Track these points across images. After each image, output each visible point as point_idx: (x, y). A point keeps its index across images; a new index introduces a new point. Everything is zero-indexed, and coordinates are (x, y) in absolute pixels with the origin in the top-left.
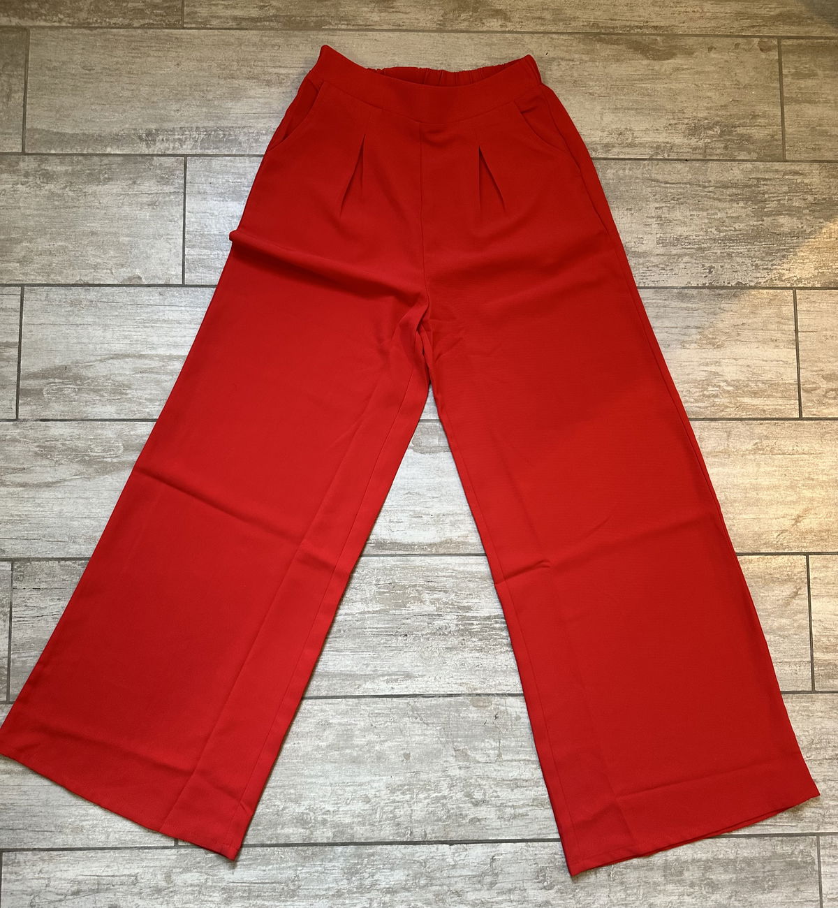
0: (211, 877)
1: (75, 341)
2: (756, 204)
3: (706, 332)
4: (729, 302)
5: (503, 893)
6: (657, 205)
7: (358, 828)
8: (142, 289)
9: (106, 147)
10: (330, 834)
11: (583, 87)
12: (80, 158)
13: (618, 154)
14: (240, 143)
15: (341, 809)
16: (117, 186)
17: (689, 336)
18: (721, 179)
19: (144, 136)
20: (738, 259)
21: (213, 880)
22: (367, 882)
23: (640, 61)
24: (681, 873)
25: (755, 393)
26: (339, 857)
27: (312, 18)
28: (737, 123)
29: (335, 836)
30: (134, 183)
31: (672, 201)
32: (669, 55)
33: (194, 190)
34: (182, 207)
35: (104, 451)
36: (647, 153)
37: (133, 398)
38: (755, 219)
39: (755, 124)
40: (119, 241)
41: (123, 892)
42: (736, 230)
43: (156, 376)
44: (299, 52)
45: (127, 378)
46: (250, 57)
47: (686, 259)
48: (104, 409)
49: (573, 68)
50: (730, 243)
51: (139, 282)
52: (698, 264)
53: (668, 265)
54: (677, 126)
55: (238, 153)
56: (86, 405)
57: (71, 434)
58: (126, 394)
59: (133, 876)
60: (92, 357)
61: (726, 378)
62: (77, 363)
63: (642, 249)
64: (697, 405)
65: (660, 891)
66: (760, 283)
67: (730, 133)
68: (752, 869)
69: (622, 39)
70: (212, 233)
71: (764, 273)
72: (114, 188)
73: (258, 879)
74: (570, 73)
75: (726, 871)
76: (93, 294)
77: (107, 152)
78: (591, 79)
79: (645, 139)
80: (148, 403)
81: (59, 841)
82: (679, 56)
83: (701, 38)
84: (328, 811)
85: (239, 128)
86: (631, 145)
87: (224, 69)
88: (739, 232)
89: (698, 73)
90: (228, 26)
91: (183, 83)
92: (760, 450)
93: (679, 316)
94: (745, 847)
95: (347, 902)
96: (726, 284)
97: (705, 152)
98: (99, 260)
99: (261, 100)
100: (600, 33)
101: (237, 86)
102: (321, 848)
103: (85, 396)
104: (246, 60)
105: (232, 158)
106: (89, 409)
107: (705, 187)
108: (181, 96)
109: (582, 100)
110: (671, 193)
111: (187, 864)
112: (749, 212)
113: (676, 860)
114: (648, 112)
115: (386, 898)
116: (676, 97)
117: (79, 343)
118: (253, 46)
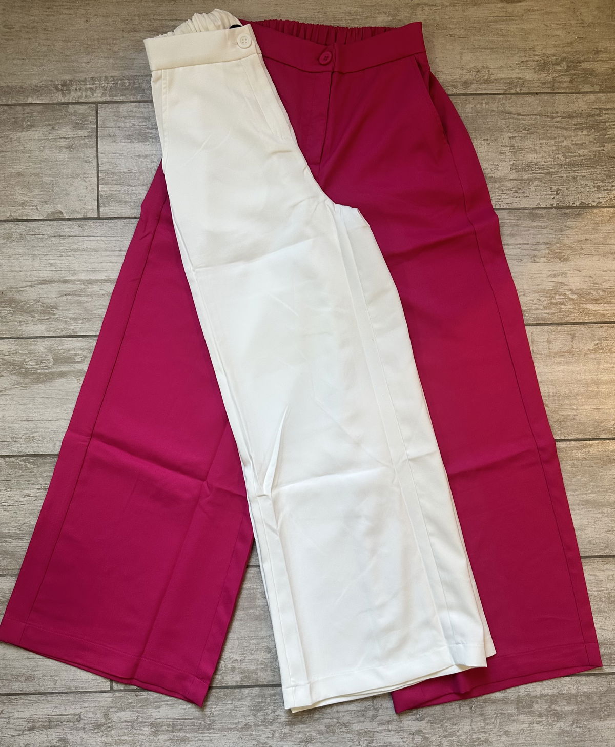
0: (141, 715)
1: (9, 269)
2: (598, 132)
3: (554, 247)
4: (574, 220)
5: (383, 724)
6: (511, 135)
7: (262, 673)
8: (64, 222)
9: (27, 97)
10: (238, 679)
11: (444, 29)
12: (6, 108)
13: (476, 90)
14: (144, 90)
15: (247, 658)
16: (38, 132)
17: (539, 251)
18: (567, 109)
19: (60, 86)
20: (582, 182)
21: (143, 717)
22: (270, 717)
24: (531, 706)
25: (596, 300)
26: (246, 697)
28: (582, 59)
29: (242, 680)
30: (53, 128)
31: (524, 132)
33: (105, 134)
34: (95, 149)
35: (37, 363)
36: (501, 88)
37: (60, 317)
38: (597, 145)
39: (598, 59)
40: (42, 181)
41: (69, 728)
42: (580, 156)
43: (78, 298)
45: (53, 300)
47: (536, 183)
48: (36, 328)
49: (435, 12)
50: (575, 168)
51: (61, 216)
52: (546, 187)
53: (520, 189)
54: (528, 63)
55: (142, 100)
56: (21, 325)
57: (9, 350)
58: (54, 314)
59: (77, 715)
60: (23, 283)
61: (571, 288)
62: (11, 288)
63: (498, 174)
64: (546, 311)
65: (514, 720)
66: (601, 202)
67: (575, 68)
68: (590, 702)
70: (122, 171)
71: (605, 194)
72: (36, 134)
73: (180, 716)
74: (433, 17)
75: (569, 704)
76: (22, 228)
77: (28, 102)
78: (451, 22)
79: (499, 76)
80: (72, 322)
81: (16, 687)
84: (236, 660)
85: (142, 76)
86: (487, 82)
87: (127, 24)
88: (583, 158)
89: (548, 13)
91: (92, 38)
92: (600, 349)
93: (530, 234)
94: (585, 684)
95: (254, 733)
96: (571, 204)
98: (26, 198)
101: (139, 38)
102: (231, 690)
103: (19, 317)
104: (147, 14)
105: (137, 104)
106: (23, 328)
107: (553, 118)
108: (90, 50)
109: (444, 42)
110: (522, 124)
111: (121, 704)
112: (592, 139)
113: (527, 695)
114: (501, 51)
115: (286, 730)
117: (12, 271)
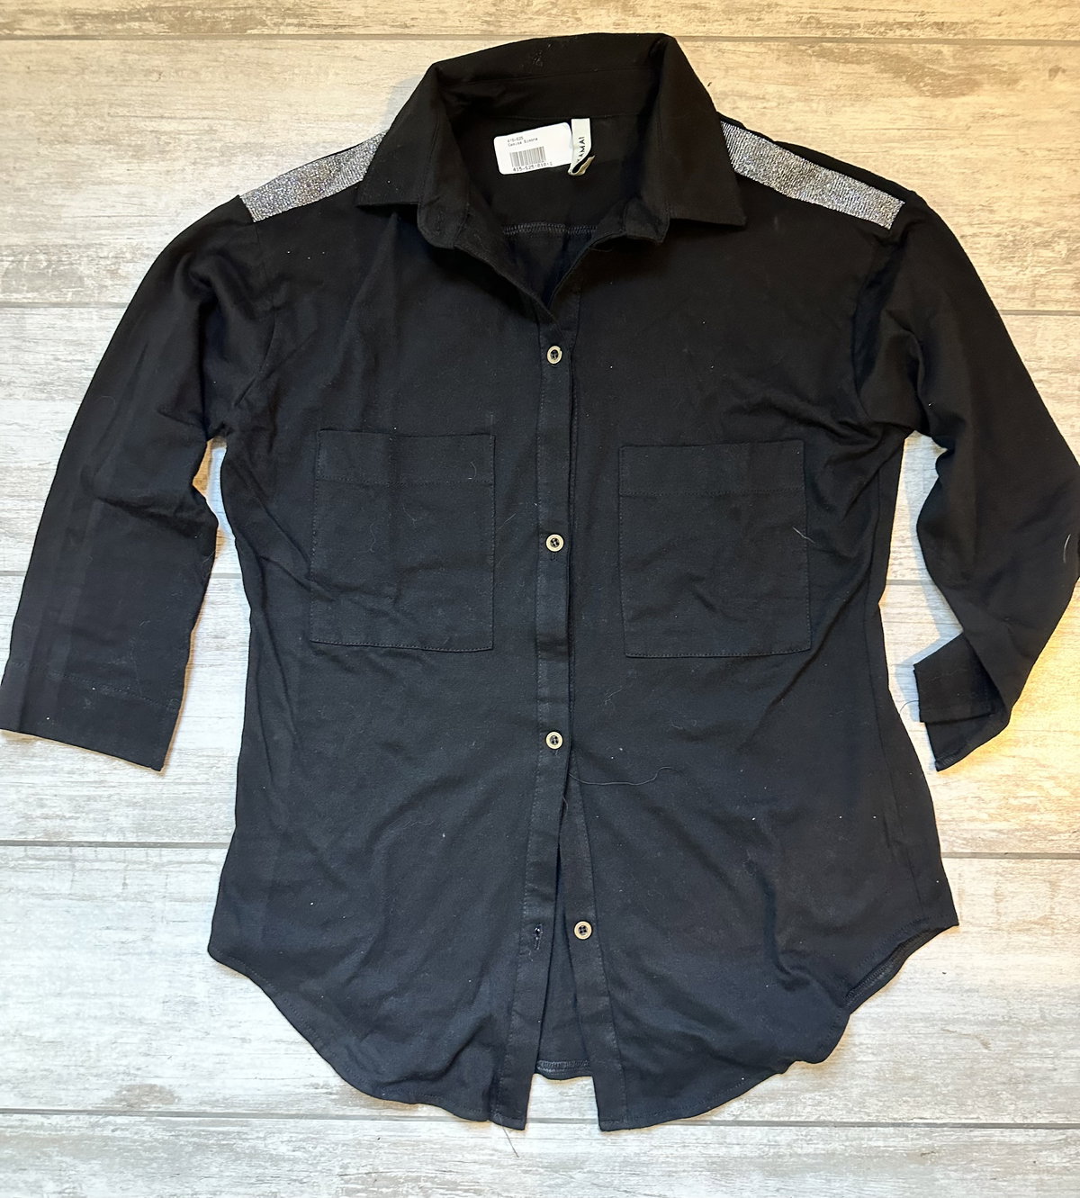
23: (904, 99)
27: (227, 12)
32: (968, 84)
44: (199, 87)
46: (101, 97)
69: (868, 52)
82: (986, 87)
83: (1035, 49)
90: (56, 30)
97: (1033, 295)
99: (124, 189)
100: (823, 39)
116: (978, 176)
118: (108, 72)
